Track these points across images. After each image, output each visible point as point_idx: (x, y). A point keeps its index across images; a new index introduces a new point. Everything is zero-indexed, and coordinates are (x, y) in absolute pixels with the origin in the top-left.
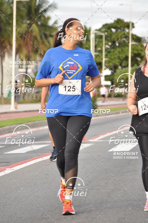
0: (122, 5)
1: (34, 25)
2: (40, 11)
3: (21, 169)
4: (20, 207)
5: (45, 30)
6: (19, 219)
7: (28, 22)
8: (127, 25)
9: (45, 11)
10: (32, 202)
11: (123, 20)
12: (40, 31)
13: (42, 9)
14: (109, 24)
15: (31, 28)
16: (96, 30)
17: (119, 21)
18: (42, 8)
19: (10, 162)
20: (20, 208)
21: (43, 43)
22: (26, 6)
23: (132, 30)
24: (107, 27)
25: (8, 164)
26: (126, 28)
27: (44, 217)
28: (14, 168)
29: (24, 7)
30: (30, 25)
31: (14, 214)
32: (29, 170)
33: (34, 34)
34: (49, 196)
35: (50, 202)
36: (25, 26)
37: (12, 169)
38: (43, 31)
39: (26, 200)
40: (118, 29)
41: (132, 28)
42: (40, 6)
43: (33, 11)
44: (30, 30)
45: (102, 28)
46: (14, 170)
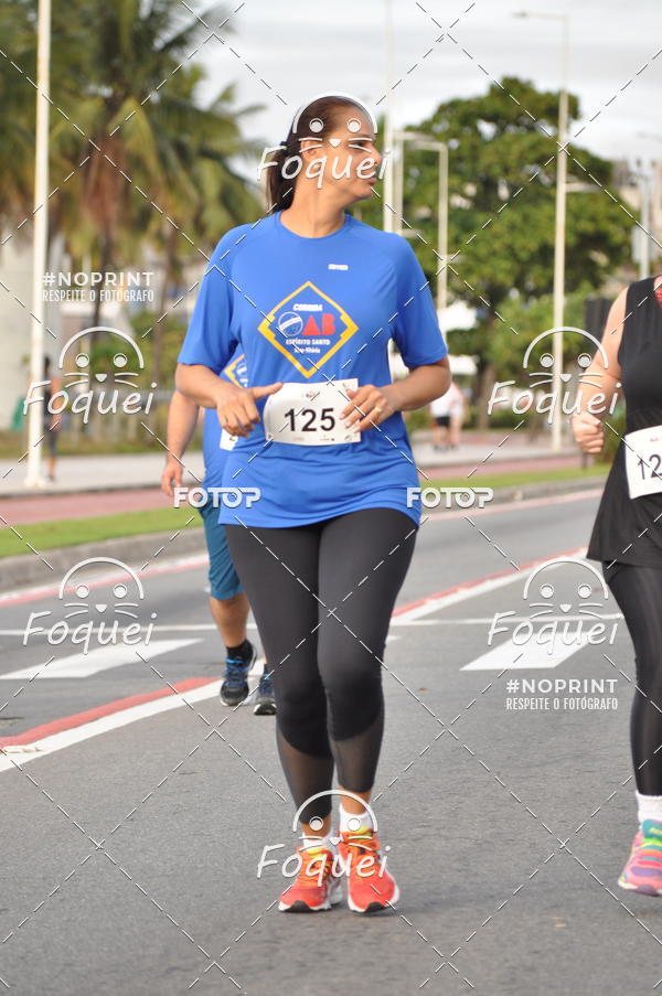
0: (523, 15)
1: (130, 106)
2: (158, 44)
3: (70, 747)
4: (65, 918)
5: (182, 128)
6: (62, 971)
7: (106, 92)
8: (550, 108)
9: (180, 41)
10: (118, 897)
11: (529, 83)
12: (157, 130)
13: (167, 36)
14: (468, 102)
15: (119, 118)
16: (409, 129)
17: (510, 89)
18: (165, 27)
19: (19, 718)
20: (69, 920)
21: (171, 184)
22: (97, 22)
23: (568, 126)
24: (459, 115)
25: (11, 725)
26: (543, 120)
27: (173, 964)
28: (40, 744)
29: (87, 24)
30: (112, 106)
31: (40, 950)
32: (111, 755)
33: (130, 145)
34: (197, 868)
35: (201, 896)
36: (89, 109)
37: (31, 747)
38: (171, 133)
39: (93, 886)
40: (508, 123)
41: (572, 120)
42: (157, 19)
43: (126, 42)
44: (113, 128)
45: (436, 118)
46: (39, 755)
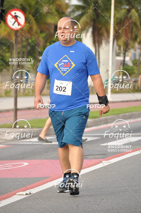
1: (133, 11)
3: (118, 161)
4: (117, 202)
7: (127, 7)
10: (129, 197)
12: (140, 16)
15: (131, 14)
19: (106, 154)
20: (118, 202)
25: (104, 156)
28: (111, 161)
30: (129, 11)
31: (111, 209)
32: (127, 163)
36: (123, 12)
37: (108, 161)
44: (129, 16)
46: (110, 163)
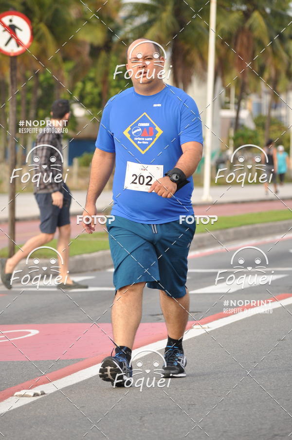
1: (256, 15)
3: (224, 327)
4: (223, 409)
5: (282, 25)
6: (222, 435)
7: (244, 8)
10: (249, 399)
12: (269, 25)
15: (250, 21)
19: (200, 312)
20: (224, 410)
21: (275, 54)
25: (196, 315)
27: (276, 433)
28: (209, 325)
30: (247, 15)
31: (211, 424)
32: (243, 330)
33: (256, 34)
34: (287, 387)
35: (289, 400)
36: (235, 17)
37: (205, 326)
38: (276, 27)
39: (236, 394)
44: (247, 25)
46: (210, 330)
